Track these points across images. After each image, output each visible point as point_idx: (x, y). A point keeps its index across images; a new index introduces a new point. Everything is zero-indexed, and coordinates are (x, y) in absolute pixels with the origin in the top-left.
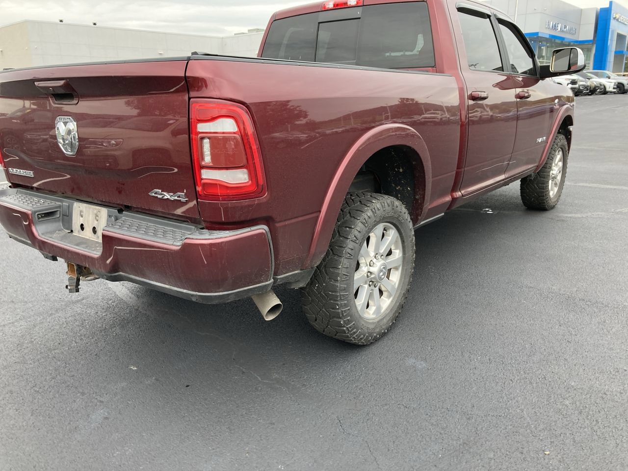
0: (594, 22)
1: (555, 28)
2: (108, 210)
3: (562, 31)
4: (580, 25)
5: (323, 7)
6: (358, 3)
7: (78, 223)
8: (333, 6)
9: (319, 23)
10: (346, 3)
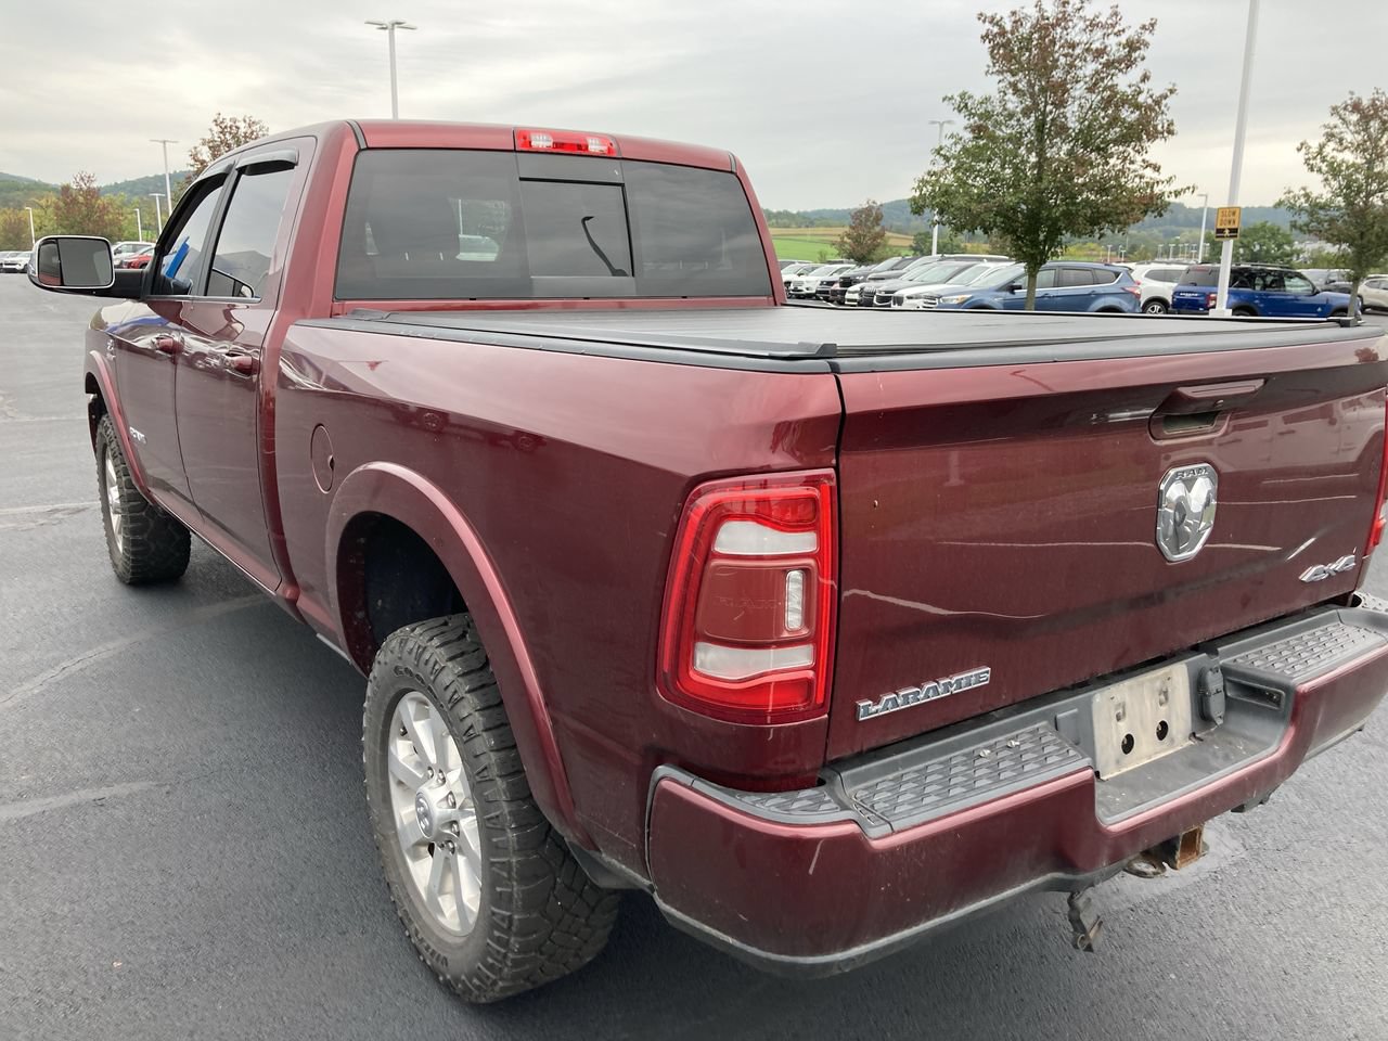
2: (1186, 664)
5: (521, 143)
6: (609, 150)
7: (1115, 739)
8: (550, 144)
9: (521, 179)
10: (579, 147)
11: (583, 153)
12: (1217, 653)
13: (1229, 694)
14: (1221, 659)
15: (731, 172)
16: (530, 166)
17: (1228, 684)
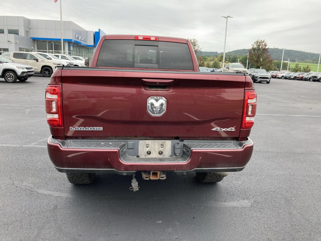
0: (93, 37)
1: (78, 38)
2: (171, 141)
3: (81, 40)
4: (87, 38)
5: (136, 38)
6: (156, 39)
7: (145, 151)
8: (142, 38)
9: (135, 45)
10: (149, 38)
11: (150, 40)
12: (183, 141)
13: (184, 150)
14: (184, 142)
15: (186, 44)
16: (138, 42)
17: (184, 148)
